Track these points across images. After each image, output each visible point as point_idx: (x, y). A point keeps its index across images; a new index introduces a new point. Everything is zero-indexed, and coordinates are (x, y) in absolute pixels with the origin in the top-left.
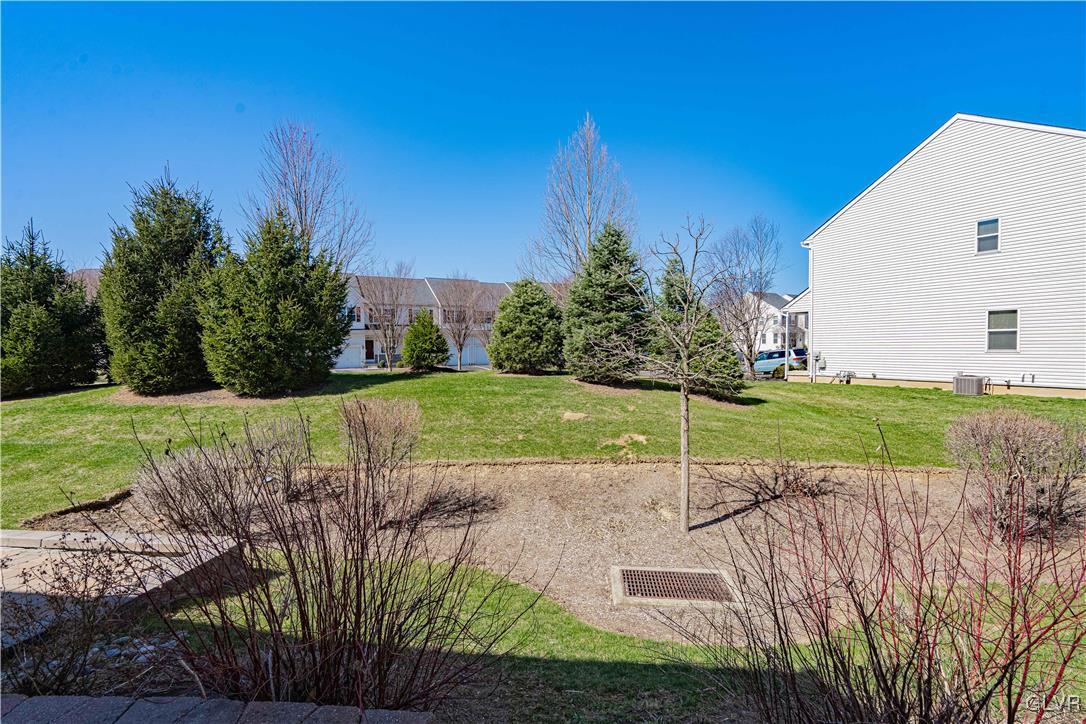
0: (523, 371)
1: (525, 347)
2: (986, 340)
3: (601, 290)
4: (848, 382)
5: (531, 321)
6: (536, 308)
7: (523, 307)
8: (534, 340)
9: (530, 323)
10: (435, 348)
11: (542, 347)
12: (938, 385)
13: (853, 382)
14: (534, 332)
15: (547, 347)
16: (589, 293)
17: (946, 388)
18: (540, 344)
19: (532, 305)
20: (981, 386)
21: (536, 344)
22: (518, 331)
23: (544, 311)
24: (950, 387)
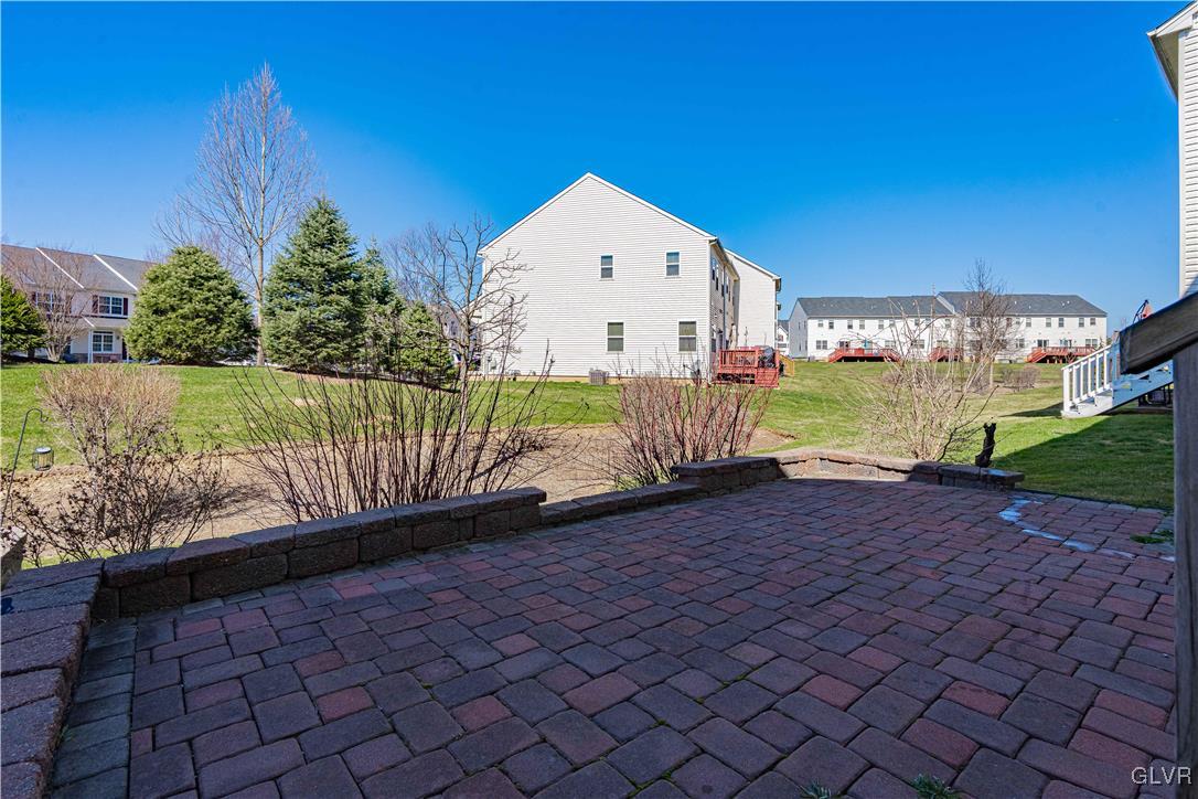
0: (189, 362)
1: (197, 330)
2: (606, 343)
3: (321, 270)
4: (514, 379)
5: (207, 299)
6: (213, 283)
7: (194, 280)
8: (211, 322)
9: (206, 301)
10: (23, 327)
11: (223, 331)
12: (578, 379)
13: (518, 379)
14: (211, 313)
15: (230, 332)
16: (303, 272)
17: (583, 381)
18: (219, 328)
19: (208, 279)
20: (605, 377)
21: (214, 327)
22: (187, 308)
23: (224, 288)
24: (587, 380)
